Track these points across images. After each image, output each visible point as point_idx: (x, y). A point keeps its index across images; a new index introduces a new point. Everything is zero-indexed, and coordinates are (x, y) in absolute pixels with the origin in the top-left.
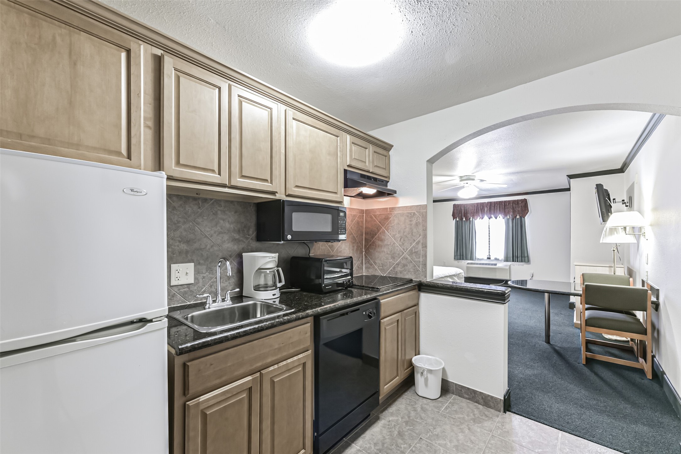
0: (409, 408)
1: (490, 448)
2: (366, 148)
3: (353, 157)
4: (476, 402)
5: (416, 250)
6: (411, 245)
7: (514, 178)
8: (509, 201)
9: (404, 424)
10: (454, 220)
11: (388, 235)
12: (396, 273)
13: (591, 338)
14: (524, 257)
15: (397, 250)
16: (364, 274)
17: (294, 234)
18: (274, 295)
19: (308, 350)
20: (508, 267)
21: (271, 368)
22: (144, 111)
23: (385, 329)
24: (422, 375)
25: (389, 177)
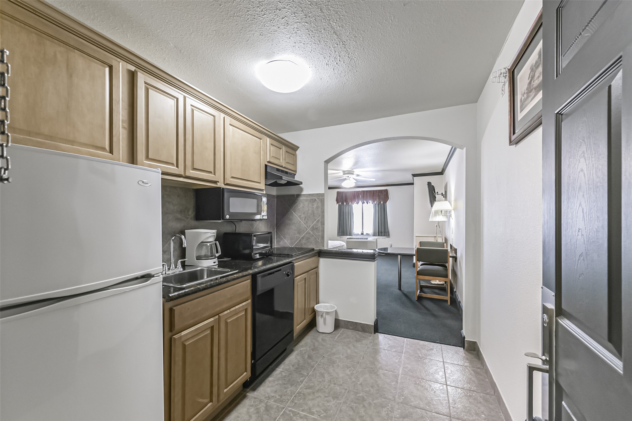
0: (314, 341)
1: (366, 354)
2: (280, 149)
3: (272, 155)
4: (357, 330)
5: (317, 227)
6: (313, 223)
7: (380, 174)
8: (376, 190)
9: (311, 351)
10: (337, 204)
11: (296, 216)
12: (302, 245)
13: (423, 284)
14: (386, 232)
15: (302, 227)
16: (276, 247)
17: (231, 214)
18: (214, 263)
19: (248, 300)
20: (375, 241)
21: (226, 312)
22: (122, 115)
23: (297, 284)
24: (322, 317)
25: (296, 171)
